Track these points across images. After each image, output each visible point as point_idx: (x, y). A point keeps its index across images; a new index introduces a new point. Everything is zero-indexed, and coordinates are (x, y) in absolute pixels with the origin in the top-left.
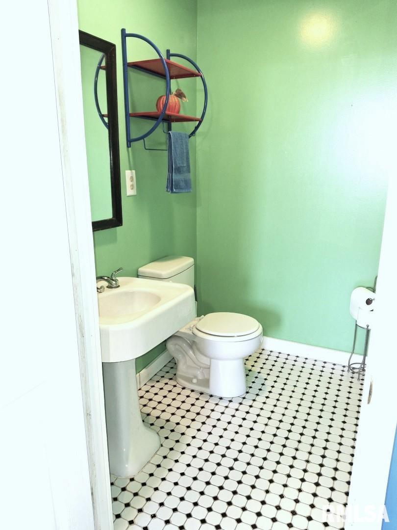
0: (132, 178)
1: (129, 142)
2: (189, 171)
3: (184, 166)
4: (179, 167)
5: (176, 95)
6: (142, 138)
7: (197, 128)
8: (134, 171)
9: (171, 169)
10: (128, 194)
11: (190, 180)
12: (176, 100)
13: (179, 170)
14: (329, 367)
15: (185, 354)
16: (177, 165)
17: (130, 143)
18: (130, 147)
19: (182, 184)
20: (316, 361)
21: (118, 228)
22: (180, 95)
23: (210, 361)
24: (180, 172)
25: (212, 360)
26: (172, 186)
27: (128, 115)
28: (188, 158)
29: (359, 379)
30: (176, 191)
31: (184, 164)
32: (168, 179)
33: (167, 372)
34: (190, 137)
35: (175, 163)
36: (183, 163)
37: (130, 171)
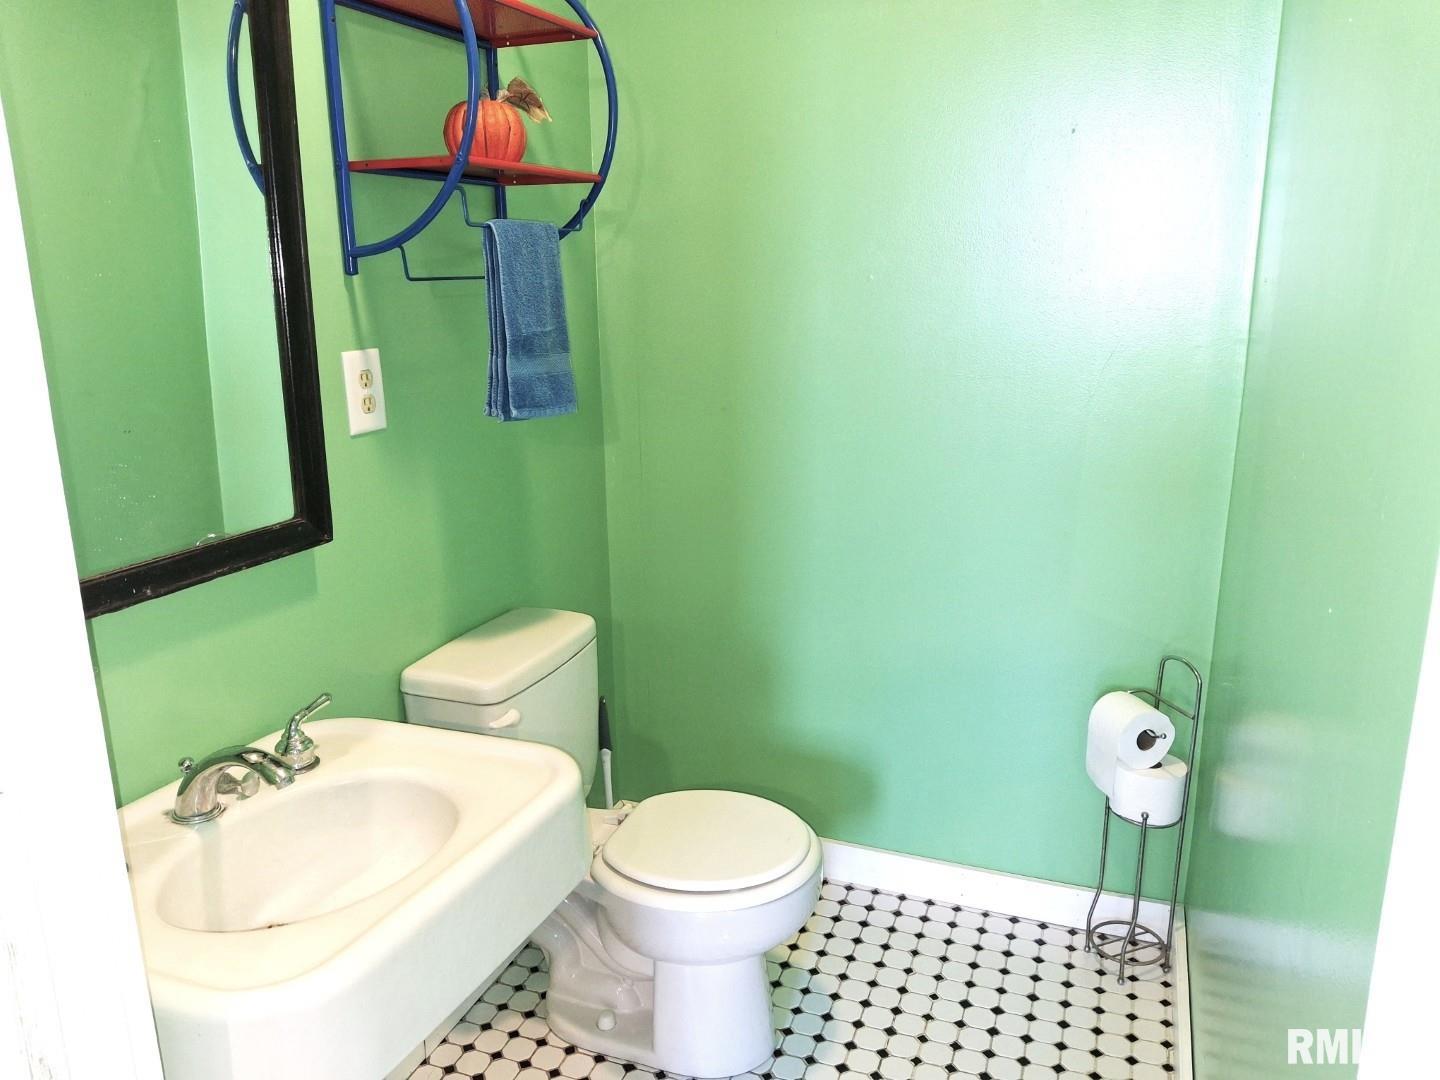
0: (366, 377)
1: (353, 257)
2: (564, 346)
3: (545, 334)
4: (527, 338)
5: (508, 100)
6: (397, 242)
7: (586, 205)
8: (374, 352)
9: (499, 344)
10: (355, 428)
11: (568, 375)
12: (511, 117)
13: (526, 347)
14: (1027, 933)
15: (574, 935)
16: (519, 330)
17: (355, 259)
18: (357, 273)
19: (543, 391)
20: (986, 915)
21: (319, 551)
22: (524, 99)
23: (655, 964)
24: (530, 351)
25: (659, 963)
26: (507, 398)
27: (343, 169)
28: (558, 304)
29: (1121, 978)
30: (520, 416)
31: (544, 326)
32: (491, 378)
33: (519, 988)
34: (563, 234)
35: (511, 325)
36: (540, 322)
37: (356, 354)
